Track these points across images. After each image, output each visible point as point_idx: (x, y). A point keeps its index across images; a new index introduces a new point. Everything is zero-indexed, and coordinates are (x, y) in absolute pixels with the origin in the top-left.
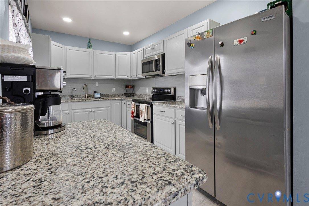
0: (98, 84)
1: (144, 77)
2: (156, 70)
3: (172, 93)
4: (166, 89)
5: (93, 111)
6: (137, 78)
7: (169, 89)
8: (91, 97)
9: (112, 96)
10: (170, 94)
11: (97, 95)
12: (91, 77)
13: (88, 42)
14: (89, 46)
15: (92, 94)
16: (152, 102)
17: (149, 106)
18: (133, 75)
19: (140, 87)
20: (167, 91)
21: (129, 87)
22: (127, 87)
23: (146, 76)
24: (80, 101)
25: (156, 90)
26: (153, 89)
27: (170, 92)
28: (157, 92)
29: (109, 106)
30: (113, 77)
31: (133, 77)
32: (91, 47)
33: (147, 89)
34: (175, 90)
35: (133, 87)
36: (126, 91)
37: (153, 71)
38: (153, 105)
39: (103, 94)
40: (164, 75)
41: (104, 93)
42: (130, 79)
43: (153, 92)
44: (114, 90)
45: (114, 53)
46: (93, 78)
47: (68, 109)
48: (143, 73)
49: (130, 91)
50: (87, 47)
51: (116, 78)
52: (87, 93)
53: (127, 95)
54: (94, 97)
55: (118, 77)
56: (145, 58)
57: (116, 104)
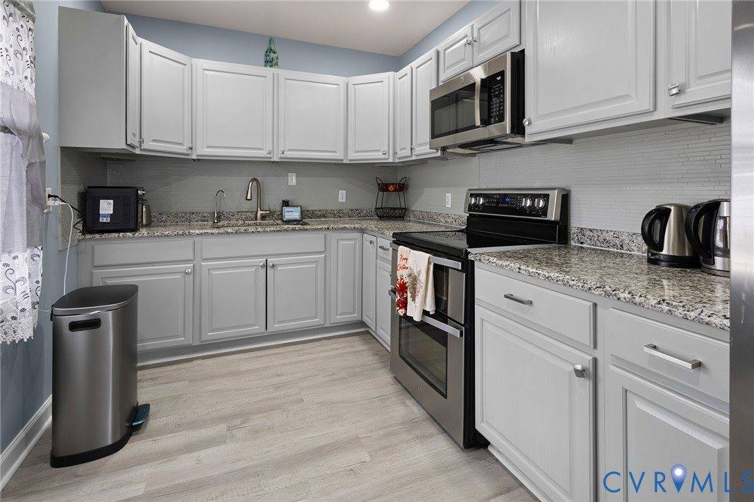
0: (294, 178)
1: (439, 154)
2: (486, 122)
3: (553, 214)
4: (526, 196)
5: (270, 264)
6: (414, 158)
7: (539, 196)
8: (272, 218)
9: (339, 214)
10: (545, 215)
11: (292, 213)
12: (269, 156)
13: (266, 48)
14: (269, 62)
15: (278, 208)
16: (469, 250)
17: (459, 265)
18: (401, 149)
19: (425, 189)
20: (529, 203)
21: (391, 188)
22: (384, 188)
23: (444, 149)
24: (228, 233)
25: (482, 201)
26: (472, 195)
27: (542, 208)
28: (484, 208)
29: (323, 250)
30: (338, 155)
31: (401, 153)
32: (276, 64)
33: (449, 195)
34: (565, 199)
35: (402, 188)
36: (379, 200)
37: (474, 127)
38: (473, 262)
39: (311, 208)
40: (518, 139)
41: (313, 206)
42: (390, 160)
43: (471, 208)
44: (342, 196)
45: (340, 80)
46: (275, 159)
47: (192, 258)
48: (434, 135)
49: (394, 201)
50: (263, 63)
51: (349, 158)
52: (260, 205)
53: (385, 214)
54: (282, 219)
55: (354, 156)
56: (441, 84)
57: (344, 243)
